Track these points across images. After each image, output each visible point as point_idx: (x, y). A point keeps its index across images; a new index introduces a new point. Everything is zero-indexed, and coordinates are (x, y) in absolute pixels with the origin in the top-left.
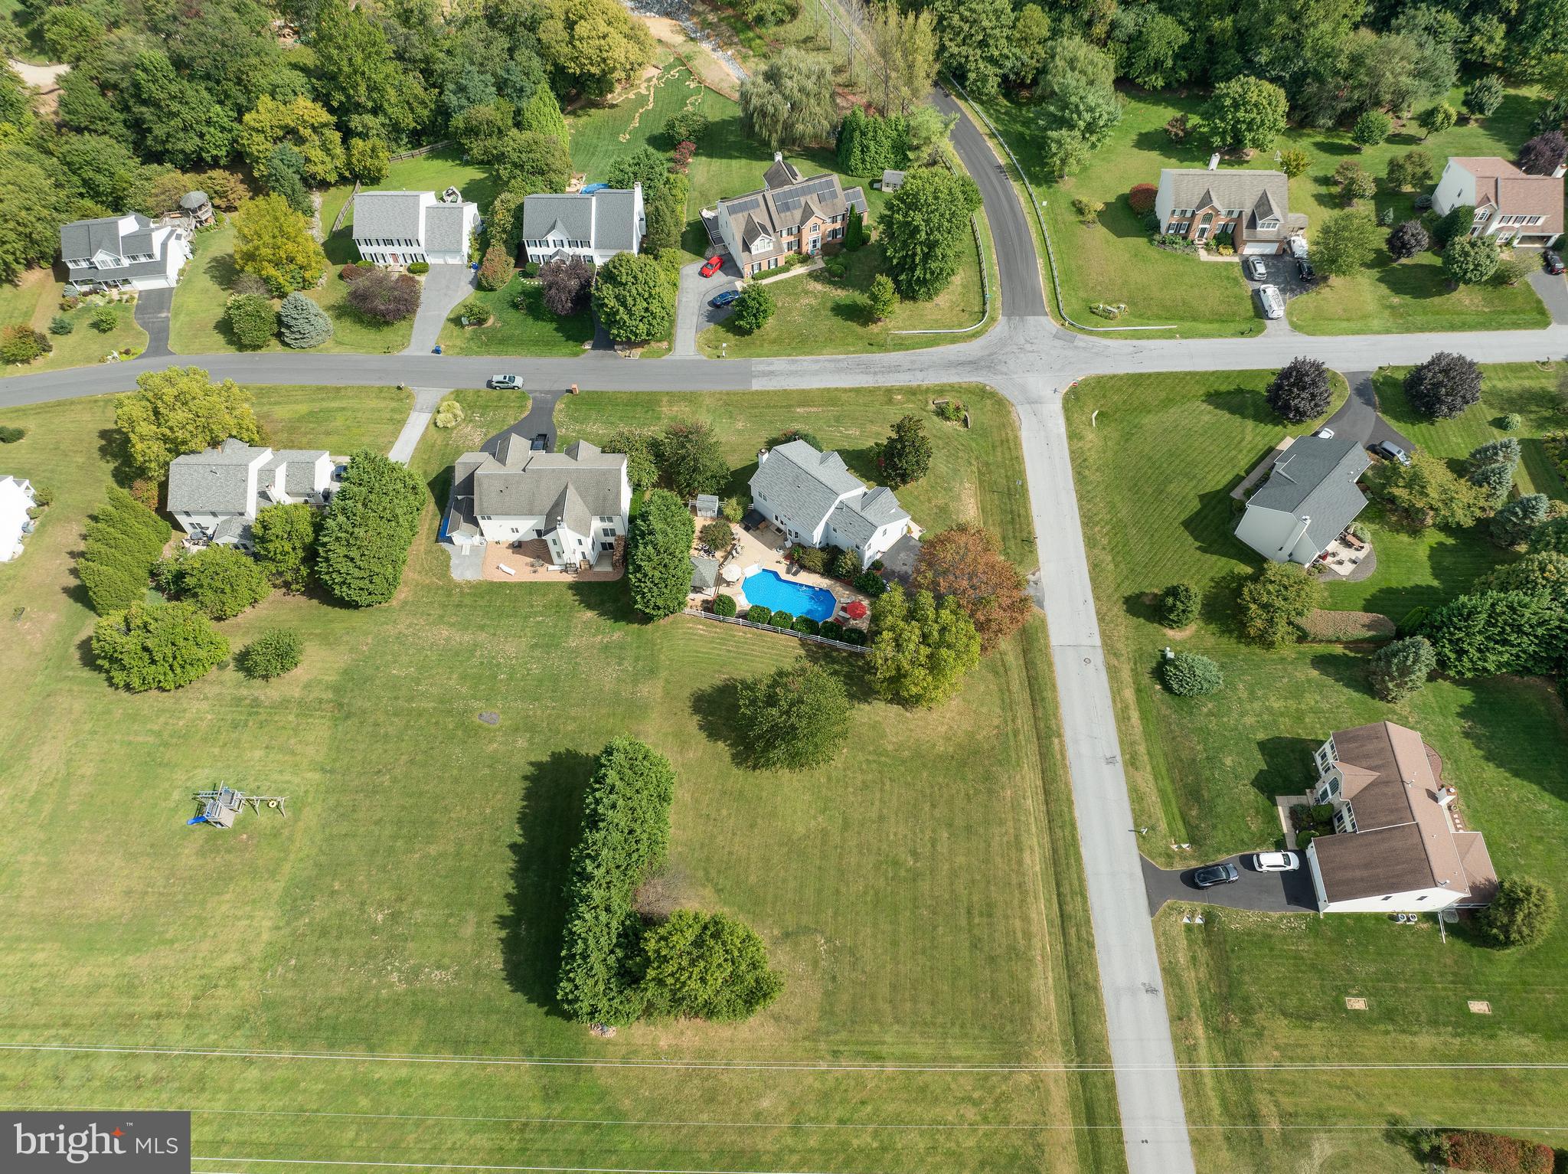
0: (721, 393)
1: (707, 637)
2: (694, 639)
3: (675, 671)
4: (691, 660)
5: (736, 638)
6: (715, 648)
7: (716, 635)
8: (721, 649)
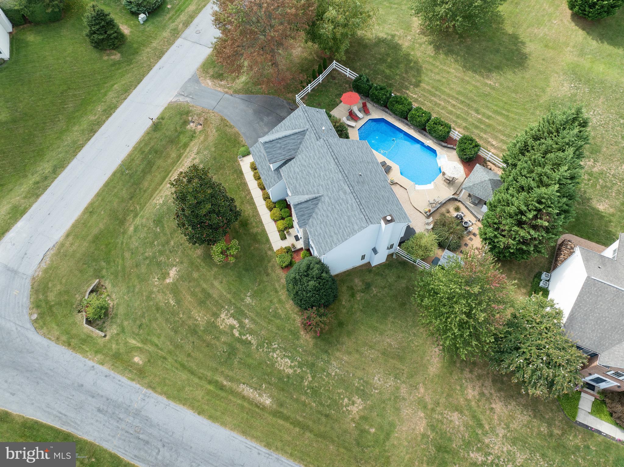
1: (492, 134)
2: (504, 135)
3: (533, 100)
4: (515, 108)
5: (464, 124)
6: (489, 117)
7: (482, 134)
8: (484, 114)
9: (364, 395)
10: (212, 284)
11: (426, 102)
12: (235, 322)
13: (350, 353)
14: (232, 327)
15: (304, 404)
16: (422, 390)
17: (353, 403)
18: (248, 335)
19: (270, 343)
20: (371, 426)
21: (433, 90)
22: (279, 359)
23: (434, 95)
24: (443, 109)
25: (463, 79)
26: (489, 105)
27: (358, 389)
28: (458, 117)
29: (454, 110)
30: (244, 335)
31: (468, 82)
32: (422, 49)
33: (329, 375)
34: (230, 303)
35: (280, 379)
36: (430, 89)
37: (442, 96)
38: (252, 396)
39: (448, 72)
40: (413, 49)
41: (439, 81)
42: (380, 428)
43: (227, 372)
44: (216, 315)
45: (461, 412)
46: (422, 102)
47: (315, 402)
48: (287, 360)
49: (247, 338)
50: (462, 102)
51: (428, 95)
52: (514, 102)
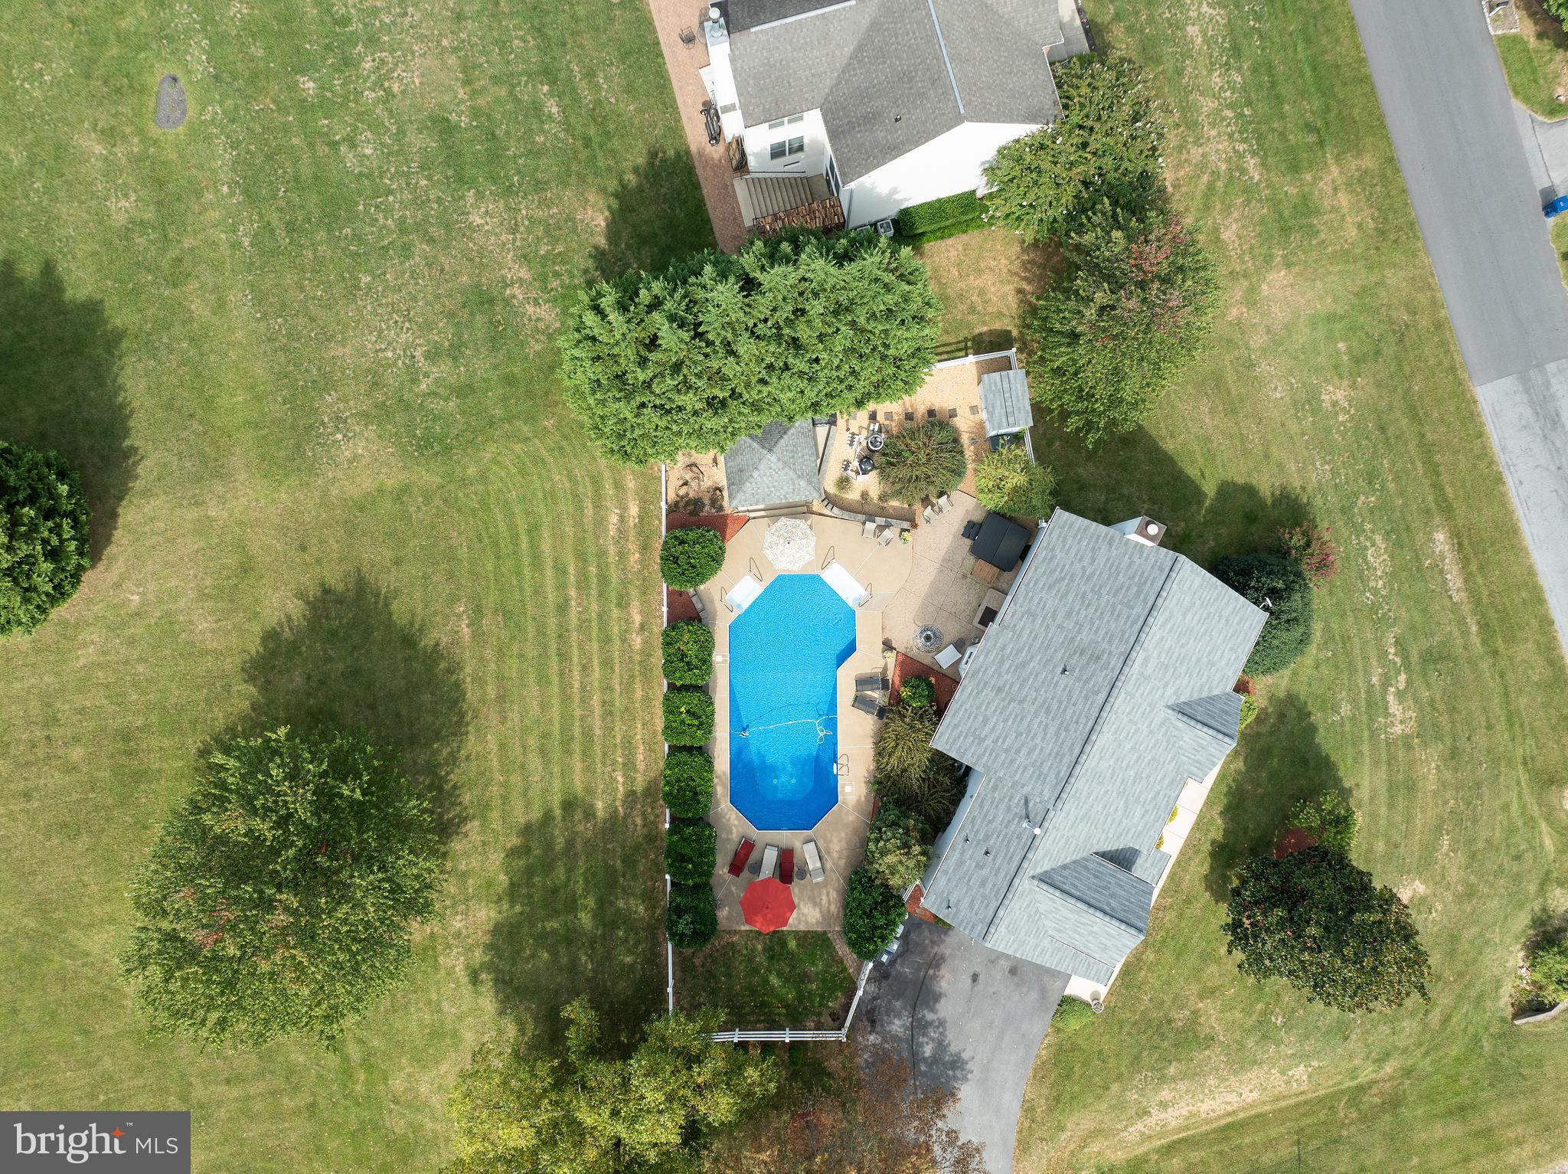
0: (1434, 304)
1: (598, 537)
2: (581, 509)
3: (446, 501)
4: (496, 527)
5: (615, 613)
6: (561, 570)
7: (612, 557)
8: (561, 587)
9: (1313, 397)
10: (1372, 799)
11: (618, 741)
12: (1391, 698)
13: (1280, 466)
14: (1400, 695)
15: (1397, 478)
16: (1234, 312)
17: (1335, 404)
18: (1391, 657)
19: (1373, 608)
20: (1338, 352)
21: (576, 747)
22: (1379, 573)
23: (588, 734)
24: (608, 688)
25: (501, 698)
26: (528, 590)
27: (1314, 412)
28: (606, 640)
29: (596, 662)
30: (1395, 663)
31: (501, 679)
32: (475, 863)
33: (1335, 473)
34: (1373, 735)
35: (1399, 544)
36: (577, 756)
37: (578, 713)
38: (1455, 569)
39: (502, 746)
40: (489, 884)
41: (543, 752)
42: (1330, 338)
43: (1459, 642)
44: (1407, 741)
45: (1216, 230)
46: (624, 748)
47: (1382, 464)
48: (1370, 558)
49: (1395, 654)
50: (564, 656)
51: (598, 750)
52: (480, 541)
